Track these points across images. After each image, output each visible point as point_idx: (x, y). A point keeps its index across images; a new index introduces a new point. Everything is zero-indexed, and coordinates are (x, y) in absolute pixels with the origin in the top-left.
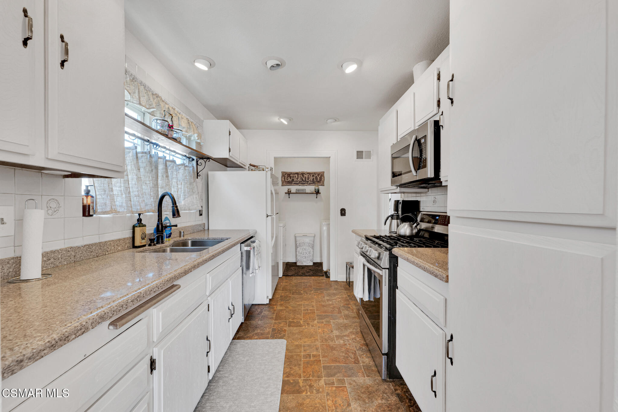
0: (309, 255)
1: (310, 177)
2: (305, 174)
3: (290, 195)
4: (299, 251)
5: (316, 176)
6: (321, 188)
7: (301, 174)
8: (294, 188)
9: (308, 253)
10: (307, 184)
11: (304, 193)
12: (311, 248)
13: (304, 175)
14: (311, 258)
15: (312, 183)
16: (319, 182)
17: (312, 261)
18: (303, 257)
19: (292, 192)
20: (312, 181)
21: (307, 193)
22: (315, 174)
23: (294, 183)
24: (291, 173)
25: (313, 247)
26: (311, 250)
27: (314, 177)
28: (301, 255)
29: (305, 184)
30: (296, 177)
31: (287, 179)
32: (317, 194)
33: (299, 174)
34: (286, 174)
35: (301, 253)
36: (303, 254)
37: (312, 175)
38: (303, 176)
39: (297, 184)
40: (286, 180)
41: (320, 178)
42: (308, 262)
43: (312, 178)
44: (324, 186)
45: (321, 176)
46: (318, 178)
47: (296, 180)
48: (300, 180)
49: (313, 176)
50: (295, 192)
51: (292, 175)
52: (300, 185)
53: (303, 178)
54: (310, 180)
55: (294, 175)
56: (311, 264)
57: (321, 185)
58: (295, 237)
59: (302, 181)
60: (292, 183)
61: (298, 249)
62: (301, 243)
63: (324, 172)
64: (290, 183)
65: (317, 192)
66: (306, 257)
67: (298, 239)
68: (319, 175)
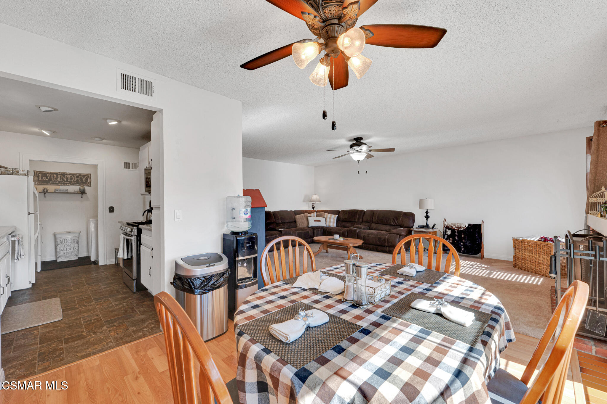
0: (73, 250)
1: (73, 177)
2: (66, 174)
3: (46, 194)
4: (60, 248)
5: (81, 178)
6: (87, 188)
7: (62, 174)
8: (51, 188)
9: (72, 249)
10: (69, 185)
11: (66, 193)
12: (75, 244)
13: (66, 176)
14: (76, 253)
15: (75, 184)
16: (84, 183)
17: (77, 256)
18: (66, 253)
19: (48, 191)
20: (76, 182)
21: (70, 193)
22: (79, 175)
23: (52, 183)
24: (48, 173)
25: (78, 243)
26: (76, 245)
27: (79, 179)
28: (63, 251)
29: (66, 184)
30: (55, 177)
31: (42, 178)
32: (82, 194)
33: (59, 174)
34: (40, 173)
35: (63, 250)
36: (65, 250)
37: (75, 176)
38: (64, 177)
39: (56, 184)
40: (40, 179)
41: (85, 179)
42: (72, 257)
43: (76, 179)
44: (91, 186)
45: (87, 177)
46: (84, 179)
47: (55, 180)
48: (60, 180)
49: (78, 177)
50: (54, 192)
51: (49, 175)
52: (60, 185)
53: (64, 178)
54: (73, 180)
55: (52, 175)
56: (76, 258)
57: (88, 186)
58: (55, 235)
59: (62, 181)
60: (50, 183)
61: (59, 247)
62: (63, 240)
63: (91, 174)
64: (47, 182)
65: (83, 192)
66: (70, 253)
67: (58, 236)
68: (84, 176)
